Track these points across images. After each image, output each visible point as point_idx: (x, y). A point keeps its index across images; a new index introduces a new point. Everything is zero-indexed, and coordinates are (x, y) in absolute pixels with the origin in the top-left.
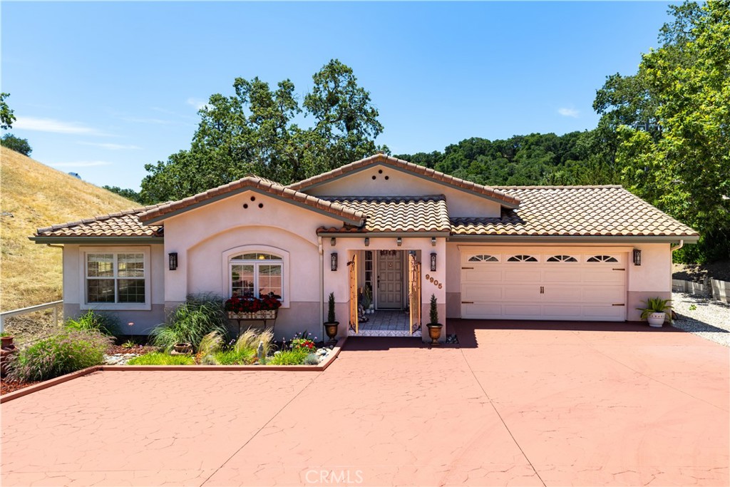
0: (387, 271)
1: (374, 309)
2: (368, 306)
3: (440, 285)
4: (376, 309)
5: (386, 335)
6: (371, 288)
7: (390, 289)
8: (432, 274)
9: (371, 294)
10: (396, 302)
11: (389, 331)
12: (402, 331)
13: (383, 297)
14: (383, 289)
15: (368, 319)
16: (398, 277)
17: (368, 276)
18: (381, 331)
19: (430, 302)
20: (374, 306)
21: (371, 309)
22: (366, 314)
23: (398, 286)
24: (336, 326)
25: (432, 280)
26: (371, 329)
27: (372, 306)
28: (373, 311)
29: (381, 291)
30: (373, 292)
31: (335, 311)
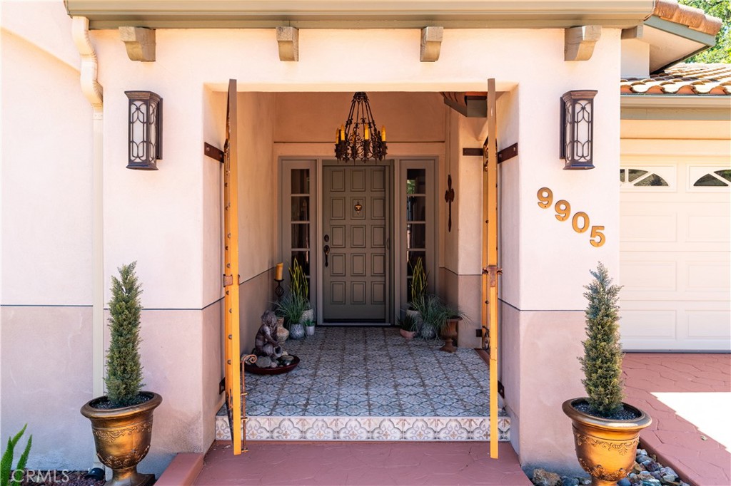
0: (348, 222)
1: (315, 322)
2: (299, 315)
3: (597, 230)
4: (320, 322)
5: (363, 436)
6: (306, 269)
7: (358, 269)
8: (567, 184)
9: (305, 284)
10: (374, 303)
11: (376, 420)
12: (430, 420)
13: (338, 289)
14: (338, 269)
15: (296, 361)
16: (379, 240)
17: (301, 236)
18: (344, 420)
19: (585, 304)
20: (316, 314)
21: (308, 323)
22: (290, 338)
23: (379, 260)
24: (146, 417)
25: (563, 209)
26: (305, 411)
27: (308, 314)
28: (311, 329)
29: (333, 275)
30: (312, 276)
31: (141, 349)
